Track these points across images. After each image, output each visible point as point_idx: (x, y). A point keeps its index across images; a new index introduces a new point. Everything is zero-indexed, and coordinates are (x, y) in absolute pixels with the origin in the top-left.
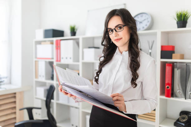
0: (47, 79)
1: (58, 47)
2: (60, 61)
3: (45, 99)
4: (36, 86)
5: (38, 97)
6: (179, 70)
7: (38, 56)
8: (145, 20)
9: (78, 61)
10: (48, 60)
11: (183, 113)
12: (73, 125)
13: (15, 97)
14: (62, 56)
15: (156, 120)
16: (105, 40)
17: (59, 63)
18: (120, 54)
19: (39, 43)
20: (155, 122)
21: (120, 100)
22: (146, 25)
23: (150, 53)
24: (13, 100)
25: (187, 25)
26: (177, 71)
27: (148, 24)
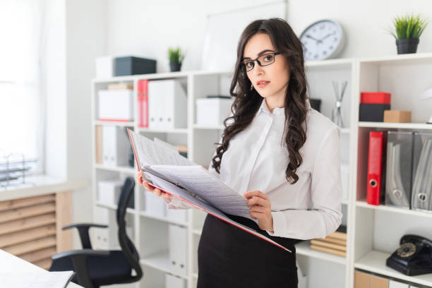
0: (120, 164)
1: (143, 95)
2: (147, 126)
3: (115, 207)
4: (98, 180)
5: (102, 202)
6: (398, 147)
7: (103, 115)
8: (328, 36)
9: (185, 127)
10: (123, 125)
11: (408, 239)
12: (174, 263)
13: (53, 202)
14: (151, 116)
15: (348, 254)
16: (238, 84)
17: (144, 130)
18: (268, 112)
19: (104, 86)
20: (345, 257)
21: (262, 206)
22: (331, 48)
23: (339, 108)
24: (49, 209)
25: (420, 47)
26: (394, 148)
27: (335, 45)
